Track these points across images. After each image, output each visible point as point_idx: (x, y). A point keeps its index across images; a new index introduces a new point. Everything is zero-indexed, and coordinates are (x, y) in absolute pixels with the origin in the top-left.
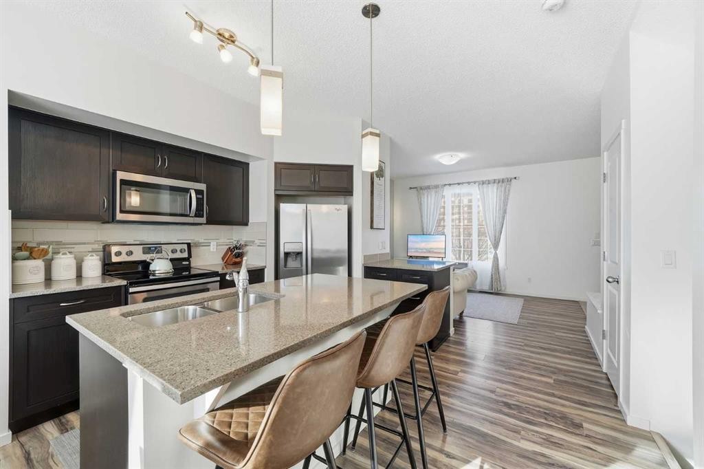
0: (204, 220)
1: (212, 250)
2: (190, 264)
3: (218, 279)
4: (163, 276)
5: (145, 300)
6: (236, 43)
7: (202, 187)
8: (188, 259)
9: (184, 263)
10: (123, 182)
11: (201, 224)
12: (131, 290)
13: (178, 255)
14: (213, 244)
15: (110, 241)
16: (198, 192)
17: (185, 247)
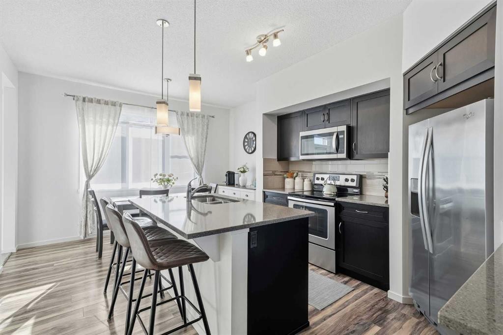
0: (344, 155)
7: (343, 128)
10: (303, 138)
12: (289, 198)
13: (349, 184)
17: (355, 178)
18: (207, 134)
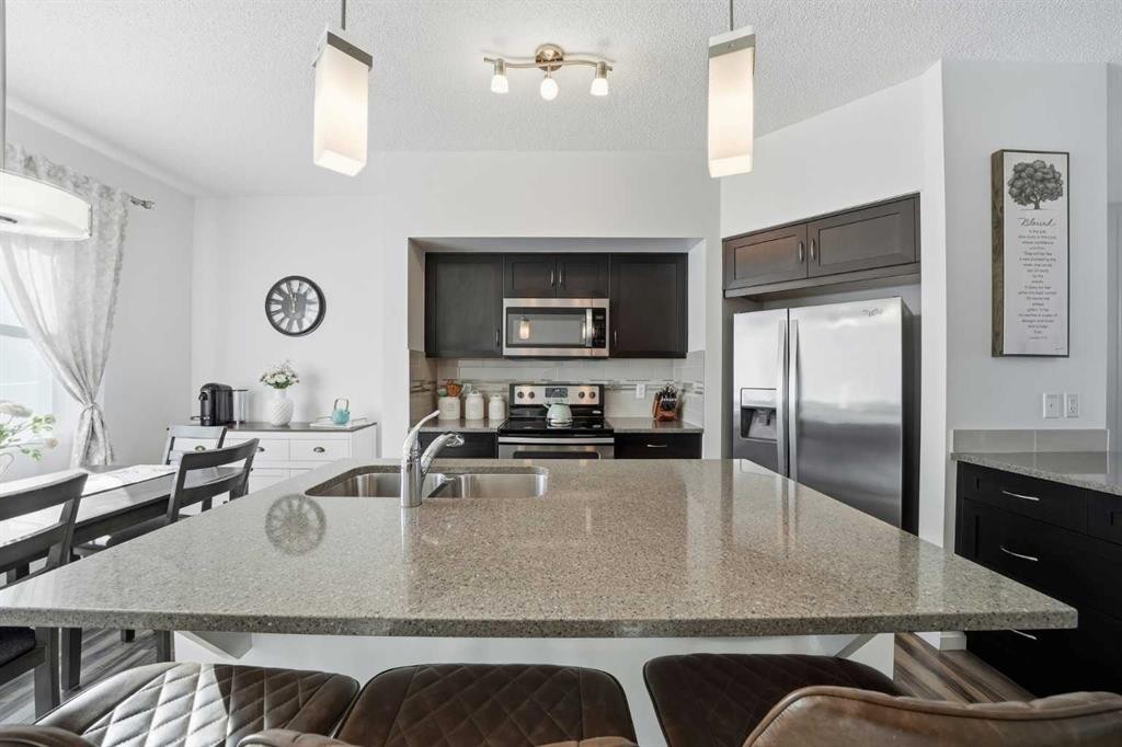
0: (605, 352)
1: (638, 396)
2: (602, 415)
3: (611, 440)
4: (559, 427)
5: (518, 455)
6: (565, 58)
7: (604, 303)
8: (600, 407)
9: (595, 412)
10: (511, 310)
11: (604, 358)
12: (501, 439)
13: (586, 401)
14: (640, 387)
15: (519, 380)
16: (597, 312)
17: (596, 390)
18: (121, 255)
